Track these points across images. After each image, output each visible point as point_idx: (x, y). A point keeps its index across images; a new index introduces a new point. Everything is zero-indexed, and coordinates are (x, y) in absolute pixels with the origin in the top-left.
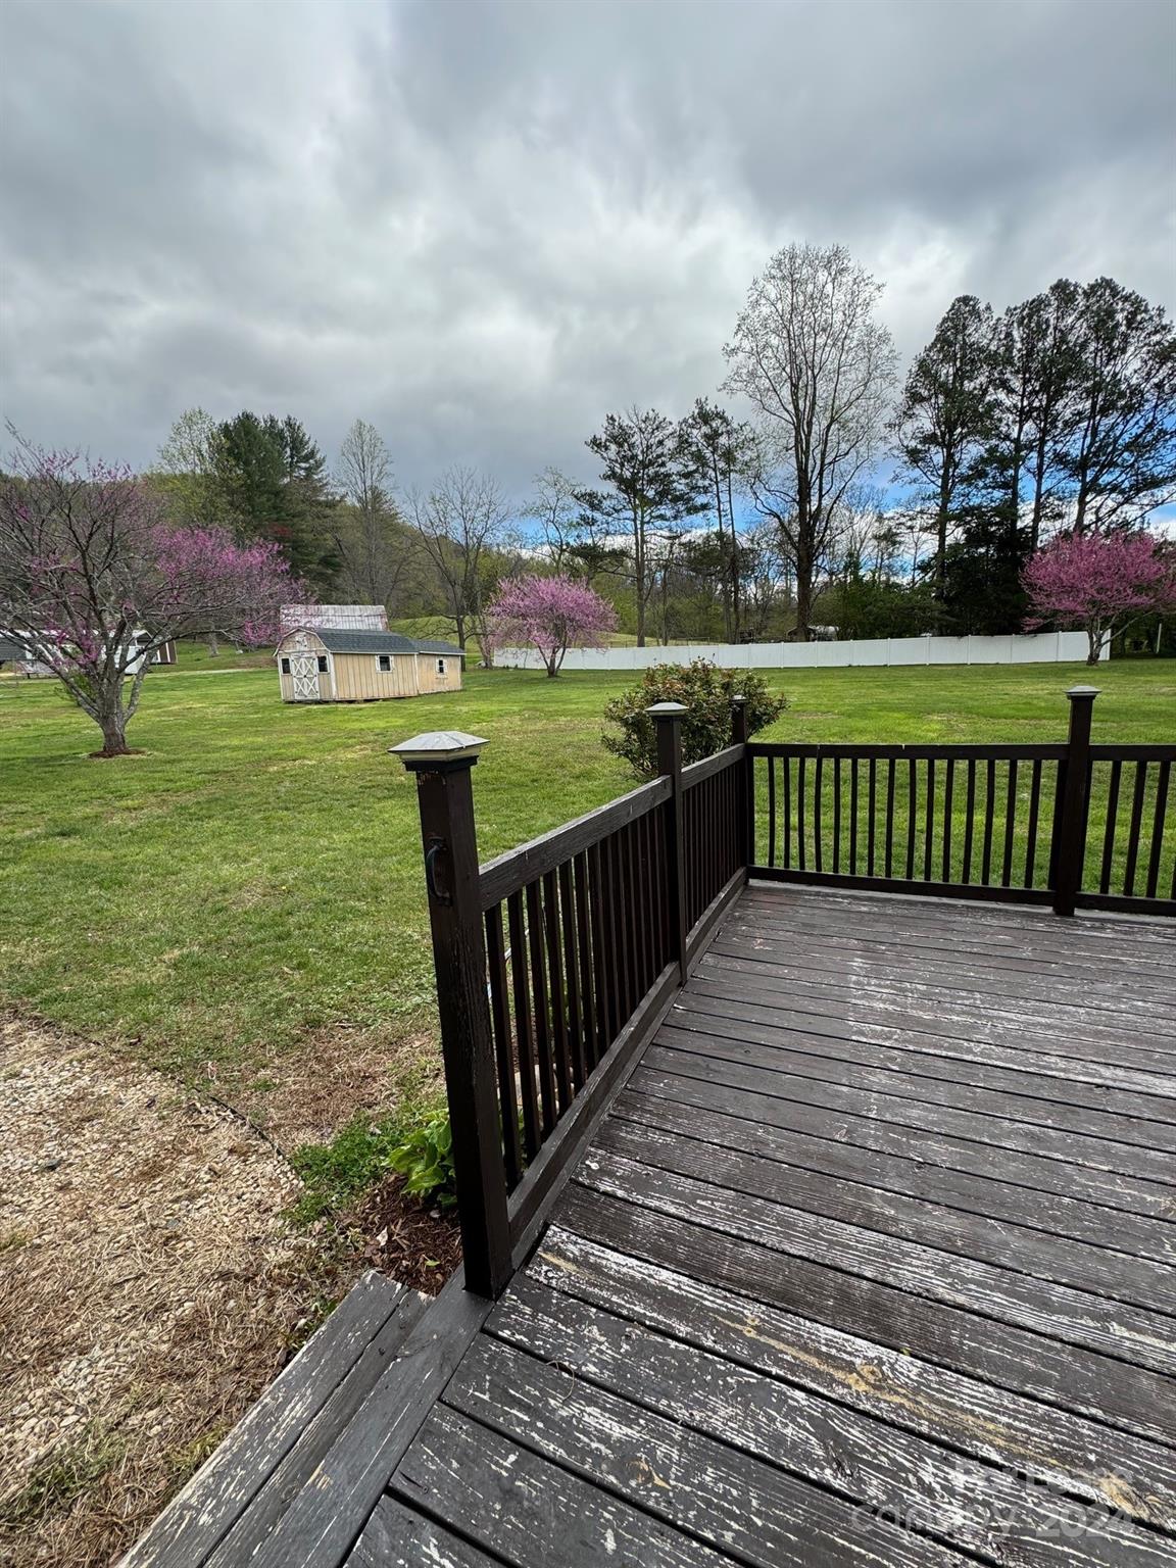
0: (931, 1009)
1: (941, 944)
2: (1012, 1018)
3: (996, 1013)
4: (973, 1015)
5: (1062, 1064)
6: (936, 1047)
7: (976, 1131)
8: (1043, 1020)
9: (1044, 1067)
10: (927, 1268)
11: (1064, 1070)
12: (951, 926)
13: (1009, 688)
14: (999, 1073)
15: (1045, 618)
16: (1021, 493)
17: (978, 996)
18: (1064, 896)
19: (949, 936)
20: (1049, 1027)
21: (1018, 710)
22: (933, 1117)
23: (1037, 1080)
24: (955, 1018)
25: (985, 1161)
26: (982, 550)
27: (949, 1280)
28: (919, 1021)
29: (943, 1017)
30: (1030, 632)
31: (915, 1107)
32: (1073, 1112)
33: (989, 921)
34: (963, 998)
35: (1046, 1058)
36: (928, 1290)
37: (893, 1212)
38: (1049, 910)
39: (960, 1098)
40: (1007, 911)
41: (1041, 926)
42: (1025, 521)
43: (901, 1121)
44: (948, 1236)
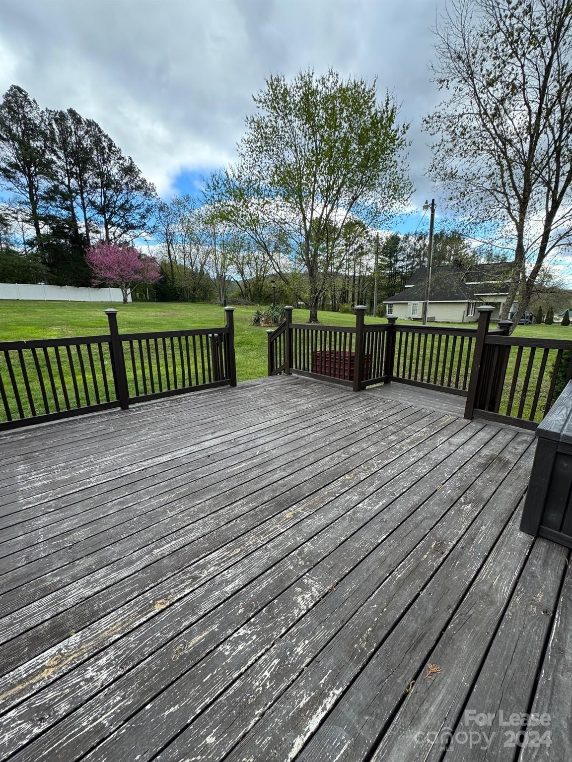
0: (69, 473)
1: (71, 440)
2: (107, 460)
3: (101, 460)
4: (90, 466)
5: (129, 468)
6: (73, 488)
7: (96, 515)
8: (121, 455)
9: (123, 473)
10: (80, 589)
11: (130, 470)
12: (77, 429)
13: (92, 313)
14: (105, 485)
15: (101, 280)
16: (77, 215)
17: (92, 456)
18: (123, 401)
19: (74, 435)
20: (123, 456)
21: (97, 323)
22: (76, 521)
23: (120, 479)
24: (81, 471)
25: (102, 525)
26: (63, 241)
27: (91, 586)
28: (63, 481)
29: (75, 474)
30: (96, 287)
31: (65, 522)
32: (135, 485)
33: (94, 421)
34: (85, 460)
35: (123, 469)
36: (81, 599)
37: (58, 578)
38: (119, 409)
39: (88, 505)
40: (101, 414)
41: (116, 416)
42: (82, 231)
43: (58, 533)
44: (87, 569)
